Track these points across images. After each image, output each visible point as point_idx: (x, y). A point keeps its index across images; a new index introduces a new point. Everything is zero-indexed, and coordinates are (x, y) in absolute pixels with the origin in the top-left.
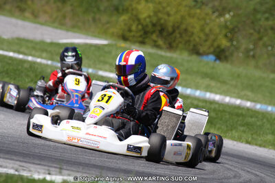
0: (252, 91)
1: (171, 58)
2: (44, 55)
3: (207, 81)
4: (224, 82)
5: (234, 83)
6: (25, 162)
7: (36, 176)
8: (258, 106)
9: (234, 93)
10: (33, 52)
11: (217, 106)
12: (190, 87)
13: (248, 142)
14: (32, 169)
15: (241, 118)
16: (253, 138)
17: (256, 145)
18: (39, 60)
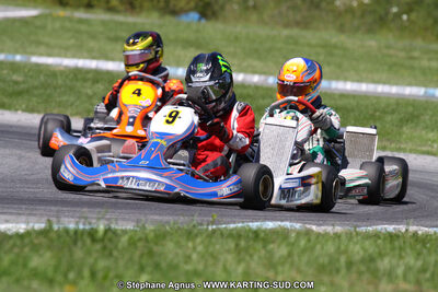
9: (234, 64)
12: (169, 64)
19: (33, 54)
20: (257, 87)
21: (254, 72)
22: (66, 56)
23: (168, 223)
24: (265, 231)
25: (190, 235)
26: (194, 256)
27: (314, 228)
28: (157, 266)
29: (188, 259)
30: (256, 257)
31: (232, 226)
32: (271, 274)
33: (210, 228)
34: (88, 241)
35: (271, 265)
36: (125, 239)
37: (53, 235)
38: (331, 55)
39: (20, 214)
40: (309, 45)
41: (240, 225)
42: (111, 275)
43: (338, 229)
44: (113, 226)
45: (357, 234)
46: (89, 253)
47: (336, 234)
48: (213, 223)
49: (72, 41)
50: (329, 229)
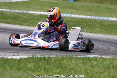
0: (89, 12)
1: (56, 3)
2: (6, 7)
3: (71, 10)
4: (78, 10)
5: (82, 9)
6: (4, 52)
7: (9, 57)
8: (93, 17)
9: (83, 13)
10: (2, 7)
11: (76, 19)
12: (65, 13)
13: (90, 32)
14: (7, 54)
15: (86, 23)
16: (92, 30)
17: (94, 33)
18: (4, 10)
19: (29, 10)
20: (89, 19)
21: (88, 15)
22: (38, 11)
23: (65, 55)
24: (91, 58)
25: (70, 59)
26: (72, 64)
27: (104, 57)
28: (62, 67)
29: (70, 65)
30: (88, 65)
31: (82, 56)
32: (92, 69)
33: (76, 57)
34: (43, 60)
35: (92, 66)
36: (53, 60)
37: (34, 59)
38: (109, 10)
39: (25, 53)
40: (103, 8)
41: (84, 56)
42: (50, 69)
43: (110, 57)
44: (50, 56)
45: (116, 58)
46: (44, 63)
47: (110, 58)
48: (77, 56)
49: (39, 7)
50: (108, 57)
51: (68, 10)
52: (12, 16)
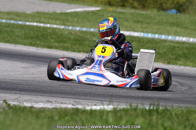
2: (58, 22)
3: (174, 28)
5: (194, 27)
11: (187, 45)
12: (164, 34)
51: (169, 28)
52: (72, 37)
